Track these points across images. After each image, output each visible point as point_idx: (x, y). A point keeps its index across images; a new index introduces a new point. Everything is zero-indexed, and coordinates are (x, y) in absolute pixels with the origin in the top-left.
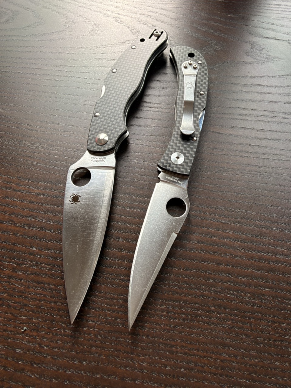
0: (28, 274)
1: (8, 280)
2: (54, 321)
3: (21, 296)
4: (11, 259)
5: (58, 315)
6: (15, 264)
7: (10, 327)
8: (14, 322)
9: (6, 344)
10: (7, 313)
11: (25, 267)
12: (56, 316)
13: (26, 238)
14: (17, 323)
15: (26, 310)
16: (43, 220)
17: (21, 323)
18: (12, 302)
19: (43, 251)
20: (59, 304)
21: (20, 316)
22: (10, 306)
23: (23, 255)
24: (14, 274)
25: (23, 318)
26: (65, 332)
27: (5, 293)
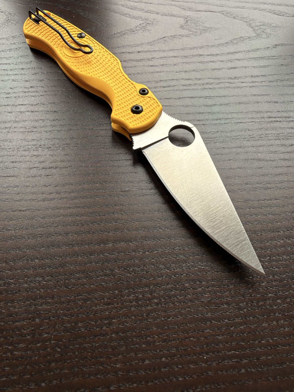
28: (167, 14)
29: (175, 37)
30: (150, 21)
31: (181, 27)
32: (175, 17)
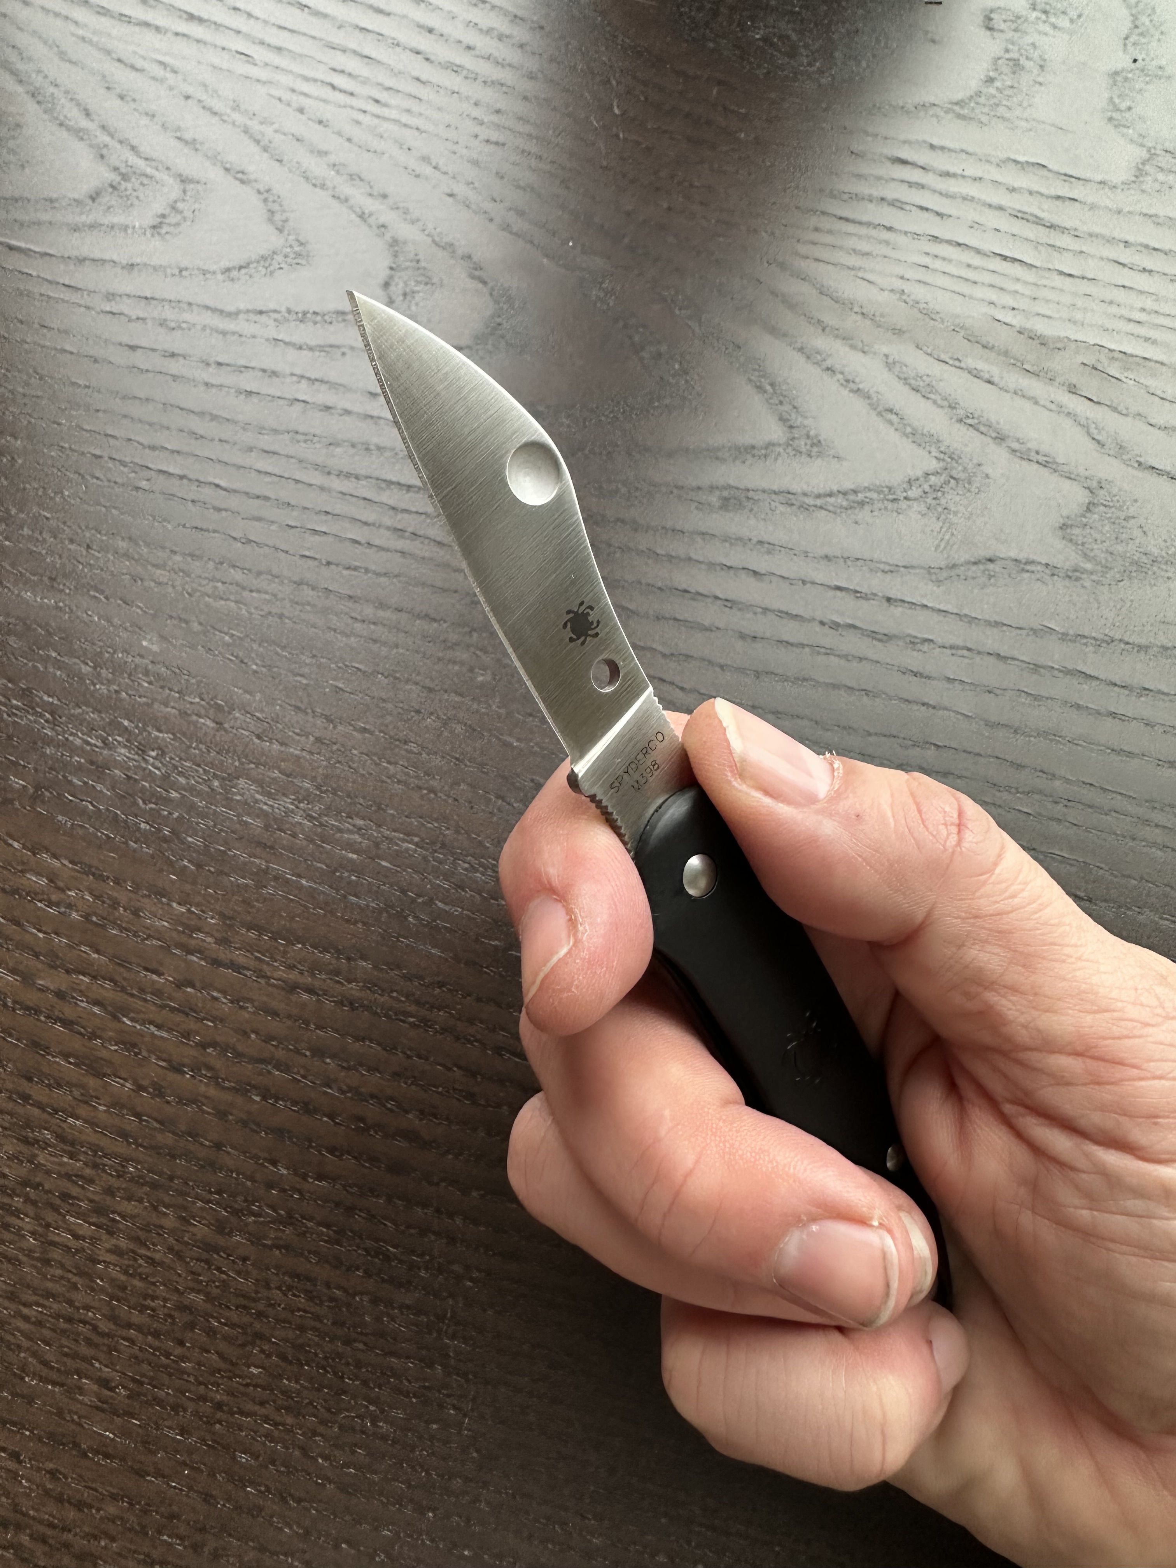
0: (265, 1245)
1: (205, 1255)
2: (345, 1392)
3: (245, 1307)
4: (211, 1193)
5: (357, 1379)
6: (225, 1209)
7: (217, 1391)
8: (230, 1378)
9: (208, 1437)
10: (208, 1352)
11: (255, 1222)
12: (350, 1379)
13: (255, 1131)
14: (238, 1382)
15: (262, 1351)
16: (310, 1078)
17: (247, 1385)
18: (220, 1322)
19: (311, 1180)
20: (361, 1346)
21: (244, 1364)
22: (215, 1333)
23: (249, 1183)
24: (221, 1241)
25: (254, 1371)
26: (378, 1426)
27: (198, 1292)
28: (1033, 454)
29: (1028, 567)
30: (965, 470)
31: (1063, 527)
32: (1055, 471)
